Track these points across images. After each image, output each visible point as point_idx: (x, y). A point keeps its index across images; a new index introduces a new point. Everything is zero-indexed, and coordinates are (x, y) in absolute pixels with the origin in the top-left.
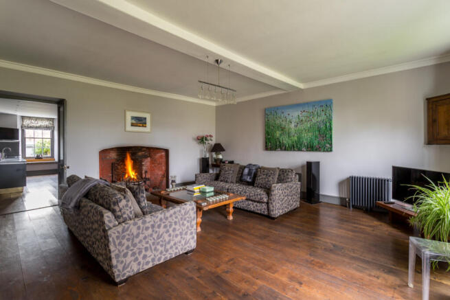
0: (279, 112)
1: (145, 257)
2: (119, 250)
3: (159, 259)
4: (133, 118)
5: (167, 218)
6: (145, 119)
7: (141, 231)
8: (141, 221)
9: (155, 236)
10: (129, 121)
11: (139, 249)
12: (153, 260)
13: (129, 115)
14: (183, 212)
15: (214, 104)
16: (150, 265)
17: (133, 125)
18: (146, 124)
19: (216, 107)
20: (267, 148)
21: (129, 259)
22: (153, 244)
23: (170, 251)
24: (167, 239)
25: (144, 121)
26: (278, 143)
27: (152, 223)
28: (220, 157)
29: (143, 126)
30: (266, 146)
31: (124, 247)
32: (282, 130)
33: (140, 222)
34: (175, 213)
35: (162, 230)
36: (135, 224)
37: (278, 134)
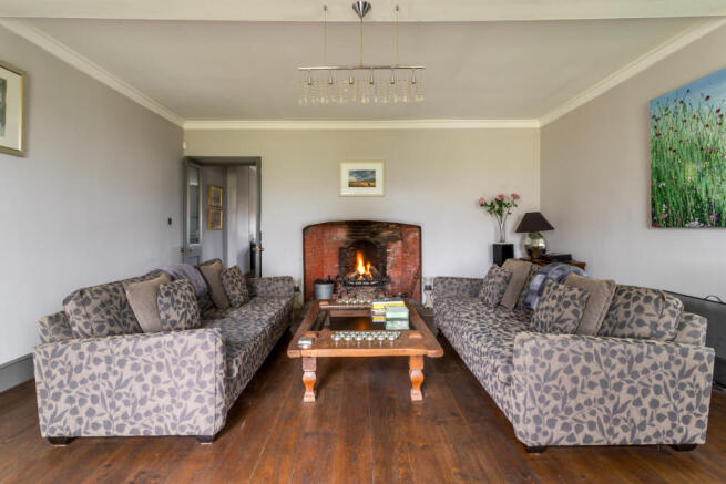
0: (694, 100)
1: (91, 413)
2: (47, 385)
3: (121, 427)
4: (352, 173)
5: (139, 352)
6: (373, 172)
7: (85, 362)
8: (88, 344)
9: (113, 379)
10: (345, 178)
11: (81, 394)
12: (108, 425)
13: (346, 169)
14: (178, 347)
15: (536, 124)
16: (102, 432)
17: (351, 185)
18: (374, 180)
19: (543, 129)
20: (655, 222)
21: (62, 406)
22: (109, 394)
23: (145, 420)
24: (139, 394)
25: (371, 177)
26: (691, 203)
27: (108, 353)
28: (541, 243)
29: (369, 186)
30: (654, 214)
31: (55, 383)
32: (707, 158)
33: (85, 346)
34: (158, 345)
35: (127, 372)
36: (76, 347)
37: (690, 172)
